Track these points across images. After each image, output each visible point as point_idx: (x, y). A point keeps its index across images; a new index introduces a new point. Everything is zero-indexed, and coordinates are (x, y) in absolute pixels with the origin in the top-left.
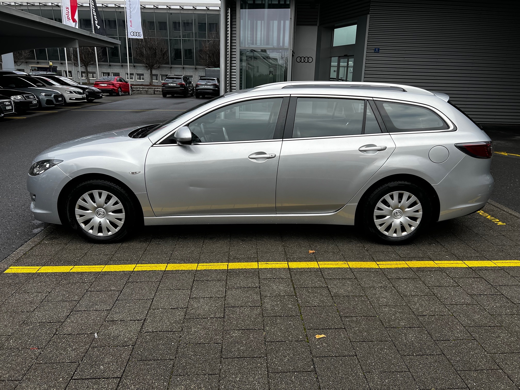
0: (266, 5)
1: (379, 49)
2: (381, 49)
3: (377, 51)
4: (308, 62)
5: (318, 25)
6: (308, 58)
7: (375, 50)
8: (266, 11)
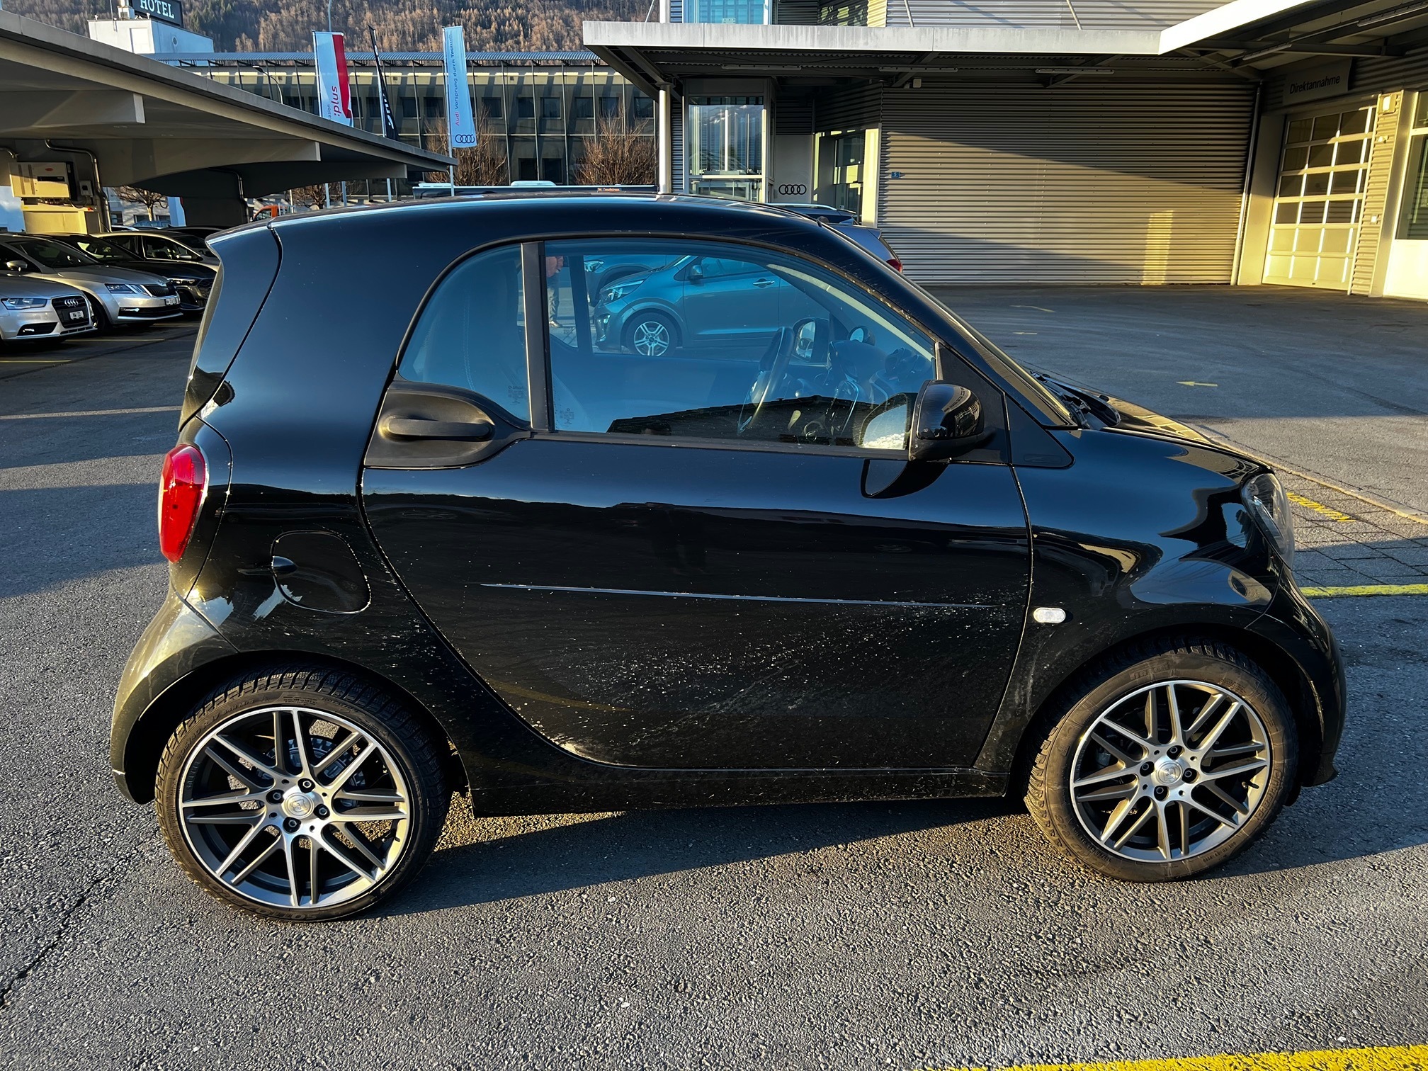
1: (899, 174)
2: (903, 174)
3: (897, 175)
4: (798, 192)
5: (813, 133)
7: (893, 174)
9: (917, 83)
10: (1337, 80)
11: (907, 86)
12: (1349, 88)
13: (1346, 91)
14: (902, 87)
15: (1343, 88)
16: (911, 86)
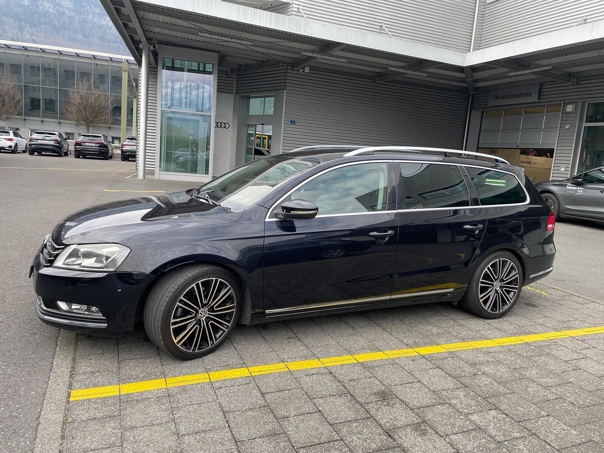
0: (186, 69)
1: (294, 122)
2: (296, 122)
3: (293, 122)
4: (225, 127)
5: (234, 93)
6: (225, 124)
7: (291, 122)
8: (186, 74)
9: (307, 70)
10: (529, 95)
11: (301, 71)
12: (539, 99)
13: (537, 100)
14: (298, 71)
15: (534, 98)
16: (303, 71)
